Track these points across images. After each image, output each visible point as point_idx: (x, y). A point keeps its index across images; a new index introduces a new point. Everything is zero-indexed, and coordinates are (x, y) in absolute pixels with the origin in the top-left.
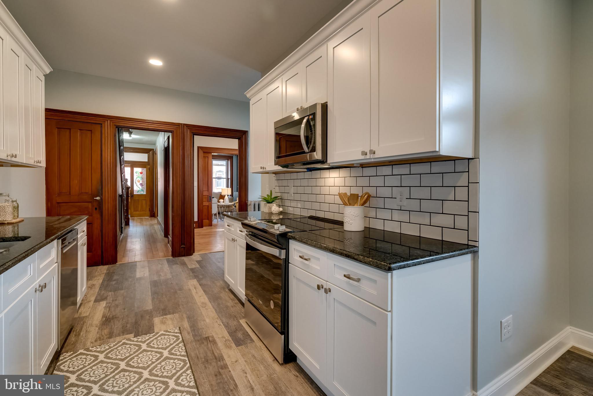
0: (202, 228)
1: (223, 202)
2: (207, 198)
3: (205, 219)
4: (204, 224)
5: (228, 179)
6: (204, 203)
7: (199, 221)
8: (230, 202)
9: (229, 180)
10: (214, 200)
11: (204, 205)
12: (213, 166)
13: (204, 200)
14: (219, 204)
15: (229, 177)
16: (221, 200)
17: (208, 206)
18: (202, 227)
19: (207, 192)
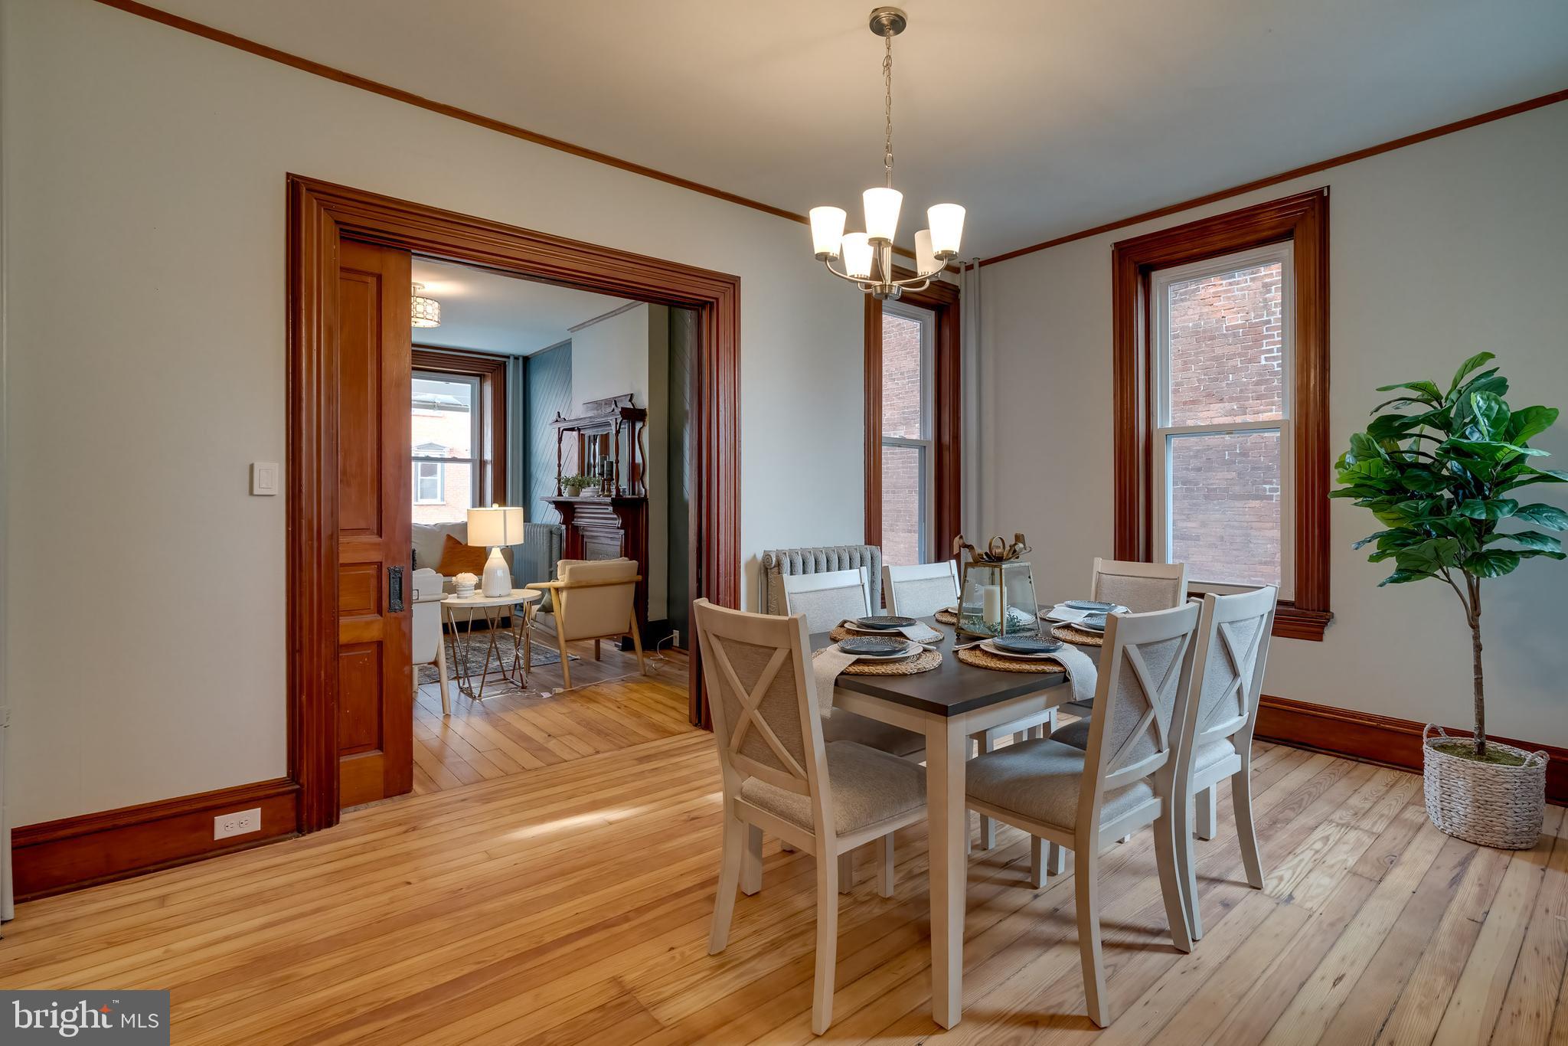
0: (329, 825)
1: (478, 586)
2: (373, 582)
3: (353, 748)
4: (346, 784)
5: (482, 464)
6: (344, 621)
7: (304, 779)
8: (517, 584)
9: (489, 469)
10: (425, 581)
11: (344, 637)
12: (415, 411)
13: (346, 600)
14: (452, 599)
15: (488, 456)
16: (467, 578)
17: (380, 644)
18: (328, 818)
19: (375, 539)
